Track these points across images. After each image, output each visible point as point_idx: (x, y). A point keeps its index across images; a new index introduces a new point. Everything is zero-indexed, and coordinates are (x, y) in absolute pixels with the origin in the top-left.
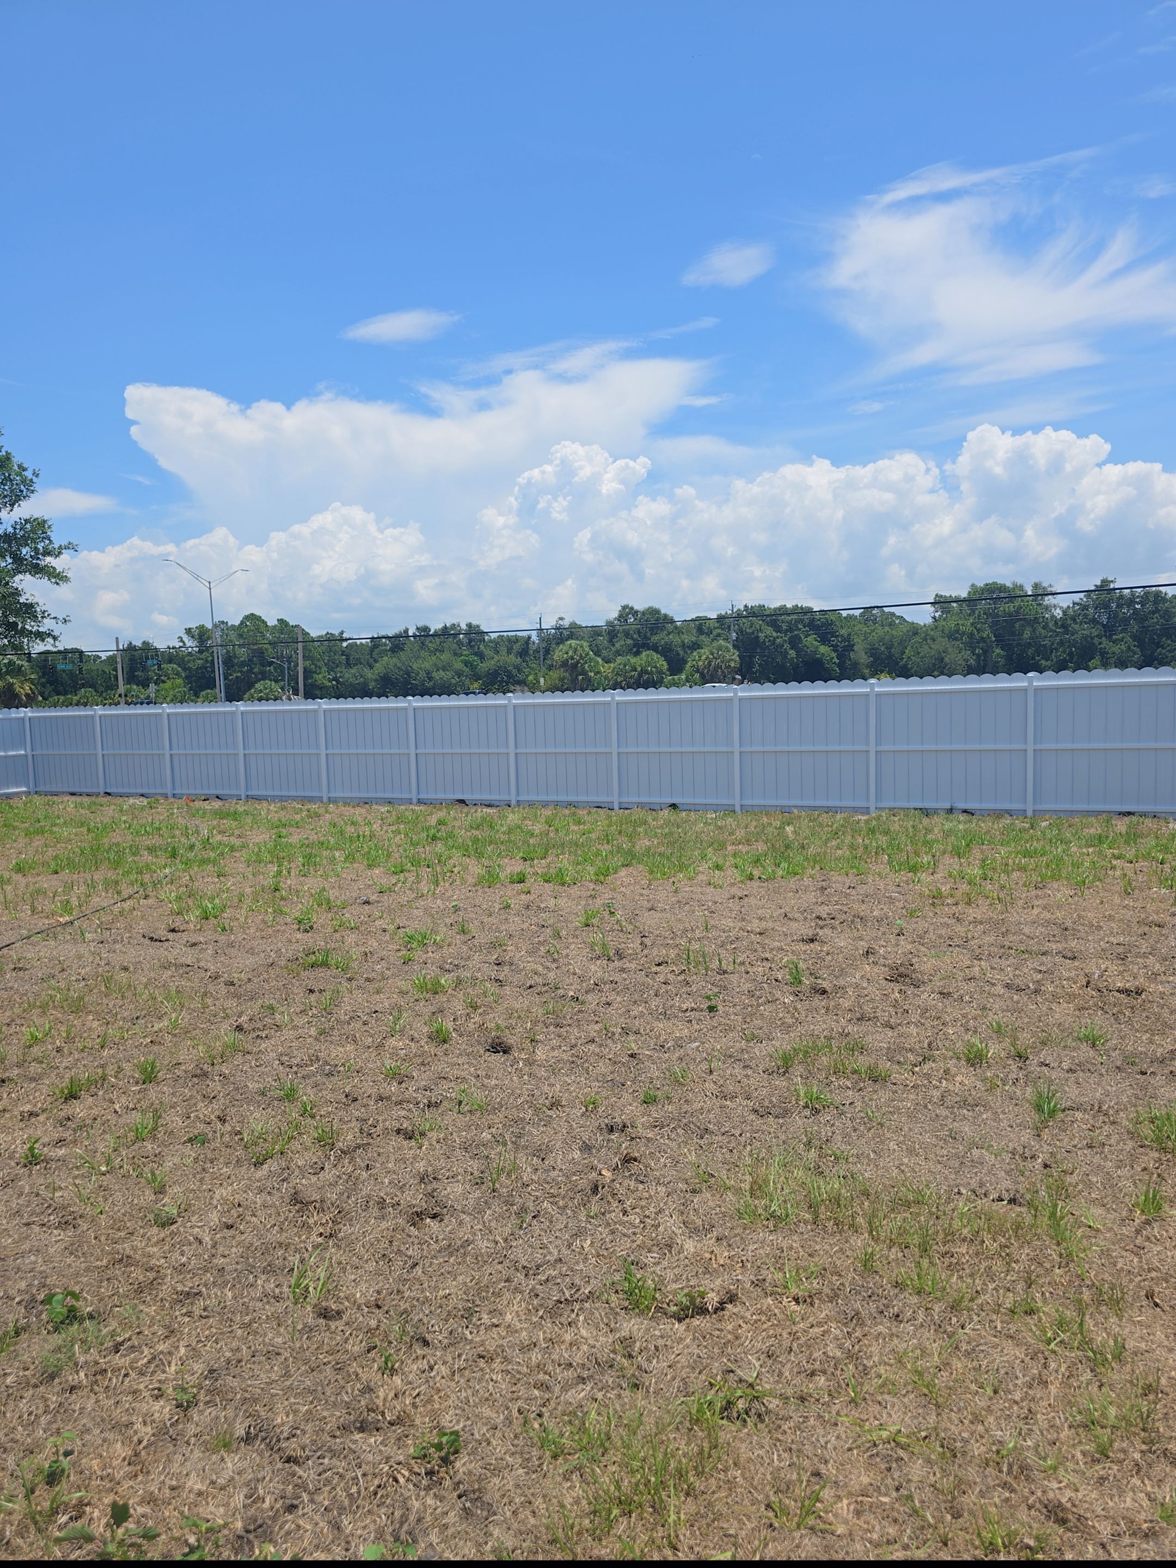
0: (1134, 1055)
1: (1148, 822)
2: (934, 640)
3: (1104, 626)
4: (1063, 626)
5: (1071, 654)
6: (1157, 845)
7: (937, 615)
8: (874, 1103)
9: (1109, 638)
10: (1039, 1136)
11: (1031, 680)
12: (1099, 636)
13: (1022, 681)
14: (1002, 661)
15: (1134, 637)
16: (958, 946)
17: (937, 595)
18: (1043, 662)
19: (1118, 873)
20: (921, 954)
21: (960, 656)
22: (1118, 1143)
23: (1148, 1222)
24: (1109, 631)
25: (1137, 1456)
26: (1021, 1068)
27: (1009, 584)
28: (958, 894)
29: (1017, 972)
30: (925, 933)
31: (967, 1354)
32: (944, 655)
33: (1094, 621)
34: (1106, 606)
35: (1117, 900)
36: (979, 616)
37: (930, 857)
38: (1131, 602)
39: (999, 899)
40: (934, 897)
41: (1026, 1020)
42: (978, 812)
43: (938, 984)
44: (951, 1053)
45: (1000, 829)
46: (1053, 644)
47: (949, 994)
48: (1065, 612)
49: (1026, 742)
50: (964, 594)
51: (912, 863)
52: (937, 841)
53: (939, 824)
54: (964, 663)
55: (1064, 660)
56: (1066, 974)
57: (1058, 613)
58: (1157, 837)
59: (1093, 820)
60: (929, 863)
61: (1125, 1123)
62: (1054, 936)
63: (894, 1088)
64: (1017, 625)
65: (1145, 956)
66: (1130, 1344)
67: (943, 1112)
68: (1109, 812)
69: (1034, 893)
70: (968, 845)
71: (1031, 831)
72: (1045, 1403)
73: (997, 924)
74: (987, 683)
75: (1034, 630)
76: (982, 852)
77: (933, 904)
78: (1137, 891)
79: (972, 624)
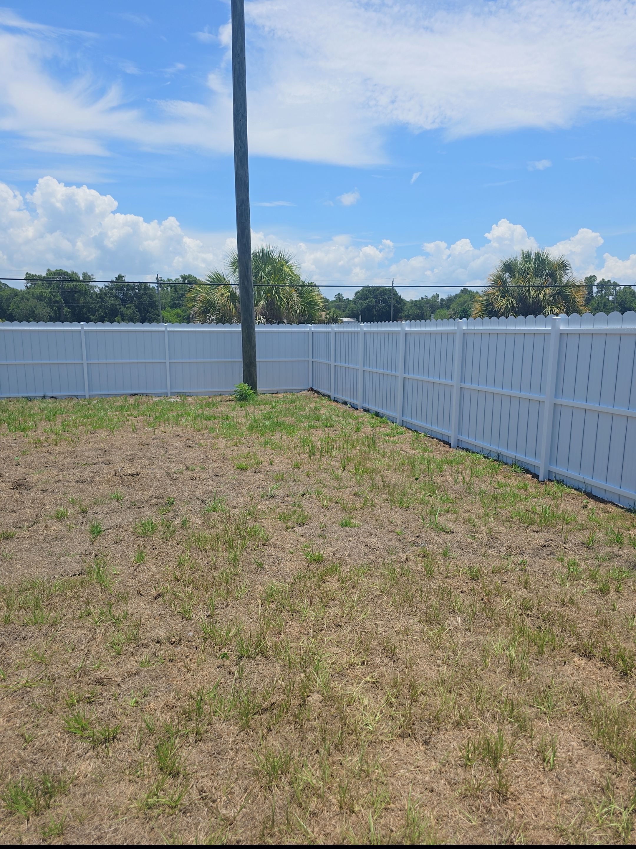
0: (135, 501)
1: (144, 398)
2: (28, 300)
3: (121, 299)
4: (100, 298)
5: (105, 313)
6: (147, 409)
7: (29, 285)
8: (7, 549)
9: (124, 306)
10: (93, 544)
11: (82, 326)
12: (119, 305)
13: (78, 326)
14: (69, 315)
15: (136, 307)
16: (51, 466)
17: (27, 273)
18: (91, 317)
19: (130, 423)
20: (30, 473)
21: (44, 310)
22: (128, 538)
23: (139, 565)
24: (124, 302)
25: (132, 649)
26: (84, 517)
27: (69, 272)
28: (50, 441)
29: (82, 474)
30: (32, 462)
31: (60, 641)
32: (35, 309)
33: (116, 297)
34: (122, 289)
35: (129, 436)
36: (54, 288)
37: (33, 422)
38: (133, 288)
39: (72, 441)
40: (36, 443)
41: (87, 495)
42: (60, 397)
43: (41, 487)
44: (48, 518)
45: (72, 405)
46: (96, 307)
47: (47, 490)
48: (101, 290)
49: (82, 360)
50: (44, 274)
51: (22, 427)
52: (37, 414)
53: (37, 405)
54: (47, 315)
55: (103, 316)
56: (105, 472)
57: (97, 290)
58: (147, 405)
59: (118, 398)
60: (32, 426)
61: (131, 529)
62: (100, 455)
63: (18, 540)
64: (76, 295)
65: (141, 458)
66: (130, 612)
67: (45, 545)
68: (126, 394)
69: (90, 436)
70: (54, 415)
71: (88, 406)
72: (95, 646)
73: (71, 453)
74: (58, 327)
75: (85, 299)
76: (63, 418)
77: (36, 447)
78: (138, 430)
79: (50, 292)
